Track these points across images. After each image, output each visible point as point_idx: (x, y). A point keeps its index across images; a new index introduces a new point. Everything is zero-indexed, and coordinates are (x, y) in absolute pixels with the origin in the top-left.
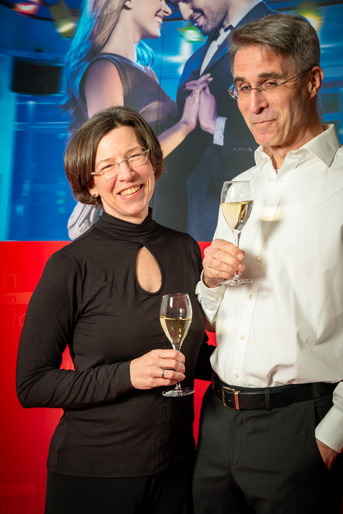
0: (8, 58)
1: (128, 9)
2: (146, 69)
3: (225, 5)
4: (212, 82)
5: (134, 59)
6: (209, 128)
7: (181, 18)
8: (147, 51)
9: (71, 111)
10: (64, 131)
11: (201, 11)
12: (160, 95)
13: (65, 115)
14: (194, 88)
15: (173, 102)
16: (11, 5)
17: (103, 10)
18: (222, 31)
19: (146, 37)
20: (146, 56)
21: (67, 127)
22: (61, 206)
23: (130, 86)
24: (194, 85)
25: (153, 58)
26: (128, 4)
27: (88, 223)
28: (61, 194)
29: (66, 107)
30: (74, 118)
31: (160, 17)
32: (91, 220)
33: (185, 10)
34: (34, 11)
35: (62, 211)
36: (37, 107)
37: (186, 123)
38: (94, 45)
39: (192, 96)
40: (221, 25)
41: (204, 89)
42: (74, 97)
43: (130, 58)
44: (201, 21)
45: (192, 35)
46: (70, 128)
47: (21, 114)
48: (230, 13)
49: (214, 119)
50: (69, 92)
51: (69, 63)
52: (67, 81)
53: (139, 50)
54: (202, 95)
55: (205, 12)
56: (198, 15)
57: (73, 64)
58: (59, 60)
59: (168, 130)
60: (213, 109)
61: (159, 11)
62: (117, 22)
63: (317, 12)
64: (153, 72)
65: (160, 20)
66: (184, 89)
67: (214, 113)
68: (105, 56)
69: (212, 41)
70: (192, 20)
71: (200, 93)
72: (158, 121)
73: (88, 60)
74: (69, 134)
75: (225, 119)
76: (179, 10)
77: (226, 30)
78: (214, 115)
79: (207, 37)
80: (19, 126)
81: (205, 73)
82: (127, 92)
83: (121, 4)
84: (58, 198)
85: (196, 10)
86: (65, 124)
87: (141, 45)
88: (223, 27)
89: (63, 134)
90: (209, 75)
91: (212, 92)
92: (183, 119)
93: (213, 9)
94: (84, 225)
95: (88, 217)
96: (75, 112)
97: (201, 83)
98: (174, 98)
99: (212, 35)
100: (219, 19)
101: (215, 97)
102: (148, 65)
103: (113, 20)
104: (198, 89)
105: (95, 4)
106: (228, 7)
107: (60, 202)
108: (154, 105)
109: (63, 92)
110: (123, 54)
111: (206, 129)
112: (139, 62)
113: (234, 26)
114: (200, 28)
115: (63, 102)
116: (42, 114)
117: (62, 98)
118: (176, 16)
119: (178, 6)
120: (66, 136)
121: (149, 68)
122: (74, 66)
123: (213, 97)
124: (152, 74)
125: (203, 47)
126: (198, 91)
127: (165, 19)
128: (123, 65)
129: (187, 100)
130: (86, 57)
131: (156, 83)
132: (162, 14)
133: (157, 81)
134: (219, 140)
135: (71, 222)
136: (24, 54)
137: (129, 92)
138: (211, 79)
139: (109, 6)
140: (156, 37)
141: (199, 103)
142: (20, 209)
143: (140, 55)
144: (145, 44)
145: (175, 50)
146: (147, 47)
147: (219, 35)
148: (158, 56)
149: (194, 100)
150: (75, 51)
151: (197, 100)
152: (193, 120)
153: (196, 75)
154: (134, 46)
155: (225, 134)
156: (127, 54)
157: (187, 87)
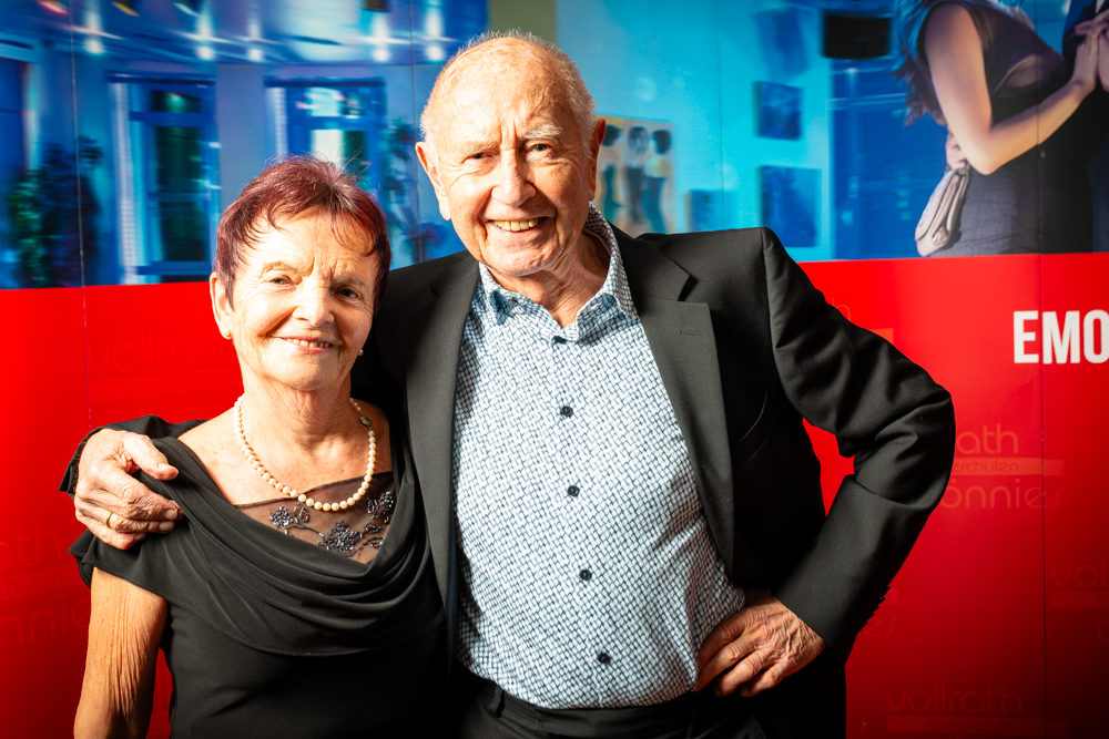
0: (815, 11)
2: (1013, 10)
9: (908, 79)
10: (902, 106)
12: (1038, 46)
13: (899, 84)
14: (1089, 32)
15: (1057, 55)
21: (904, 100)
22: (905, 210)
23: (991, 36)
24: (1088, 27)
27: (944, 234)
28: (903, 193)
29: (901, 73)
30: (913, 88)
32: (949, 227)
35: (906, 216)
36: (860, 76)
37: (1080, 83)
39: (1086, 43)
41: (1104, 31)
42: (910, 59)
46: (909, 101)
47: (839, 86)
50: (904, 51)
51: (899, 12)
52: (900, 37)
54: (1102, 41)
57: (905, 13)
58: (885, 9)
59: (1053, 96)
64: (1024, 14)
66: (1073, 36)
71: (1098, 38)
72: (1035, 84)
73: (927, 6)
74: (908, 110)
80: (838, 104)
81: (1103, 9)
82: (987, 45)
84: (899, 199)
86: (901, 96)
89: (900, 111)
92: (1074, 78)
94: (938, 235)
95: (944, 223)
96: (913, 79)
97: (1099, 24)
102: (1015, 4)
104: (1094, 32)
107: (903, 204)
108: (1029, 61)
109: (895, 52)
112: (1001, 1)
115: (896, 67)
116: (866, 85)
117: (893, 62)
120: (904, 114)
121: (1017, 9)
122: (907, 17)
124: (1023, 17)
126: (1095, 36)
128: (979, 8)
129: (1078, 50)
130: (923, 1)
131: (1029, 30)
133: (1032, 26)
135: (919, 231)
136: (836, 6)
137: (990, 44)
141: (1098, 53)
142: (848, 217)
149: (1090, 49)
151: (1094, 49)
152: (1090, 79)
153: (1089, 13)
157: (1077, 32)
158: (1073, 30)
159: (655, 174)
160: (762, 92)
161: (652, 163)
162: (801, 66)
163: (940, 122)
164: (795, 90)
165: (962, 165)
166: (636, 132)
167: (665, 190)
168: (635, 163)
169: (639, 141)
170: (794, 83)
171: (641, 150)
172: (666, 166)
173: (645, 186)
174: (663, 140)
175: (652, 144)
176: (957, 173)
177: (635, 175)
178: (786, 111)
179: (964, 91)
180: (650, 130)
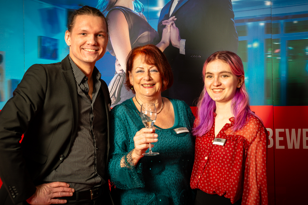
0: (64, 9)
2: (140, 14)
4: (176, 20)
5: (133, 9)
6: (177, 45)
14: (167, 24)
15: (156, 31)
20: (139, 7)
23: (132, 23)
24: (167, 22)
25: (143, 9)
32: (116, 96)
37: (164, 43)
38: (110, 2)
39: (166, 28)
41: (172, 24)
43: (131, 8)
49: (179, 40)
53: (135, 4)
54: (172, 27)
60: (178, 35)
64: (144, 15)
66: (161, 25)
67: (179, 37)
68: (117, 8)
71: (170, 26)
72: (148, 42)
73: (108, 10)
75: (185, 40)
78: (179, 38)
81: (172, 16)
82: (130, 27)
87: (136, 2)
90: (174, 17)
91: (176, 26)
92: (162, 41)
94: (112, 99)
95: (114, 94)
97: (171, 21)
98: (156, 29)
101: (179, 29)
102: (141, 12)
104: (169, 24)
108: (146, 33)
110: (127, 6)
111: (175, 45)
112: (136, 10)
123: (177, 28)
124: (143, 17)
125: (170, 2)
126: (169, 26)
128: (127, 12)
129: (163, 30)
130: (107, 8)
133: (147, 20)
134: (182, 51)
136: (72, 8)
137: (131, 26)
138: (175, 19)
143: (136, 7)
144: (138, 1)
145: (154, 4)
146: (140, 2)
148: (146, 7)
149: (167, 30)
150: (101, 5)
151: (169, 31)
152: (168, 41)
153: (167, 17)
154: (132, 1)
155: (186, 48)
156: (129, 6)
157: (163, 24)
158: (162, 23)
160: (42, 40)
162: (58, 31)
163: (113, 55)
164: (56, 40)
165: (121, 72)
170: (55, 37)
172: (0, 69)
176: (119, 75)
178: (52, 48)
179: (122, 43)
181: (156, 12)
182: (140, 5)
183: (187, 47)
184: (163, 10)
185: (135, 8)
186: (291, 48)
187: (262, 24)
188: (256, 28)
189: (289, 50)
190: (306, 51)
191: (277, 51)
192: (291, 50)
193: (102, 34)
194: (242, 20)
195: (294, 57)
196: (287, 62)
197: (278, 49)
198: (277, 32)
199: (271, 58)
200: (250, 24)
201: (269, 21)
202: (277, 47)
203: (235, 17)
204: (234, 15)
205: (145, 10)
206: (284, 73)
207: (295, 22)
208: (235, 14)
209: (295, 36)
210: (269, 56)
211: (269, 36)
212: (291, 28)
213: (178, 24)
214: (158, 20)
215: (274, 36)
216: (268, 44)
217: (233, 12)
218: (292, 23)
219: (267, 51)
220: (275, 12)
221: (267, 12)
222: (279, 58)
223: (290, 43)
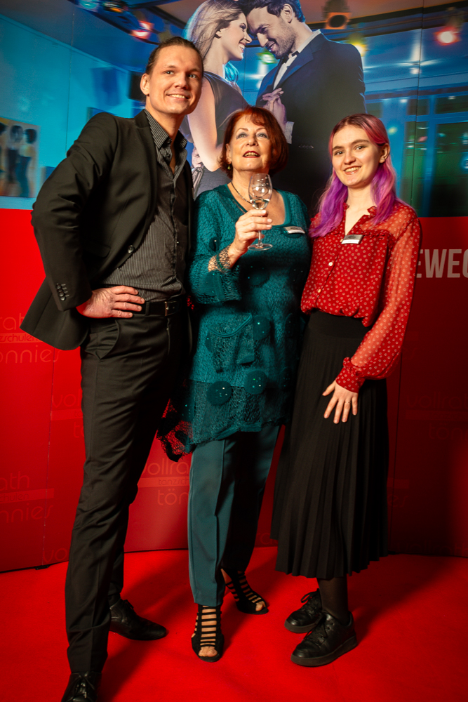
0: (127, 72)
1: (219, 37)
2: (232, 84)
3: (292, 35)
4: (283, 95)
5: (223, 76)
7: (259, 45)
8: (233, 70)
11: (274, 40)
14: (269, 99)
16: (129, 32)
17: (199, 38)
18: (290, 55)
19: (232, 59)
20: (232, 74)
23: (220, 96)
24: (269, 97)
25: (238, 76)
26: (218, 33)
31: (243, 44)
33: (262, 38)
34: (147, 36)
39: (267, 105)
40: (289, 51)
41: (277, 100)
43: (220, 75)
44: (275, 48)
45: (268, 58)
48: (297, 42)
49: (284, 123)
53: (227, 69)
54: (276, 104)
55: (277, 41)
56: (272, 43)
60: (283, 115)
61: (242, 40)
62: (210, 47)
63: (363, 42)
64: (238, 86)
65: (243, 47)
66: (261, 100)
67: (283, 118)
69: (282, 63)
70: (268, 47)
71: (274, 103)
75: (293, 123)
76: (257, 39)
77: (293, 55)
78: (285, 120)
79: (279, 60)
81: (277, 88)
82: (218, 101)
83: (213, 33)
85: (270, 39)
87: (228, 66)
88: (291, 52)
90: (280, 89)
91: (282, 103)
93: (284, 39)
97: (275, 95)
99: (284, 59)
100: (288, 46)
101: (285, 106)
102: (233, 81)
103: (208, 46)
104: (272, 100)
105: (193, 33)
106: (295, 37)
108: (239, 111)
110: (214, 72)
112: (227, 78)
113: (300, 52)
114: (273, 53)
118: (255, 44)
119: (256, 36)
121: (234, 83)
123: (283, 106)
124: (237, 88)
125: (276, 68)
126: (272, 102)
127: (247, 46)
128: (215, 81)
131: (240, 95)
132: (244, 41)
133: (241, 93)
134: (288, 139)
136: (139, 70)
138: (282, 93)
139: (204, 35)
140: (240, 60)
141: (273, 110)
143: (228, 73)
144: (231, 65)
145: (254, 69)
146: (233, 67)
147: (288, 59)
148: (242, 74)
151: (271, 108)
153: (270, 89)
154: (223, 66)
155: (293, 134)
156: (218, 72)
157: (264, 99)
158: (262, 98)
159: (25, 156)
161: (24, 148)
162: (117, 102)
163: (190, 141)
165: (200, 166)
166: (16, 129)
167: (30, 165)
168: (13, 147)
169: (17, 134)
171: (18, 140)
172: (32, 150)
173: (18, 161)
174: (32, 136)
175: (25, 137)
177: (12, 155)
180: (25, 128)
181: (256, 81)
182: (234, 71)
183: (295, 133)
184: (265, 79)
185: (226, 74)
186: (442, 135)
187: (404, 101)
188: (395, 106)
189: (440, 138)
190: (463, 139)
191: (422, 139)
192: (443, 138)
193: (196, 73)
194: (377, 96)
195: (446, 148)
196: (436, 155)
197: (424, 136)
198: (424, 112)
199: (414, 149)
200: (386, 101)
201: (414, 97)
202: (424, 133)
203: (366, 91)
204: (364, 89)
205: (239, 79)
206: (429, 170)
207: (452, 98)
208: (366, 86)
209: (448, 118)
210: (410, 147)
211: (412, 118)
212: (444, 107)
213: (284, 99)
214: (257, 93)
215: (420, 118)
216: (411, 130)
217: (363, 84)
218: (446, 99)
219: (407, 140)
220: (425, 83)
221: (413, 84)
222: (425, 149)
223: (441, 127)
